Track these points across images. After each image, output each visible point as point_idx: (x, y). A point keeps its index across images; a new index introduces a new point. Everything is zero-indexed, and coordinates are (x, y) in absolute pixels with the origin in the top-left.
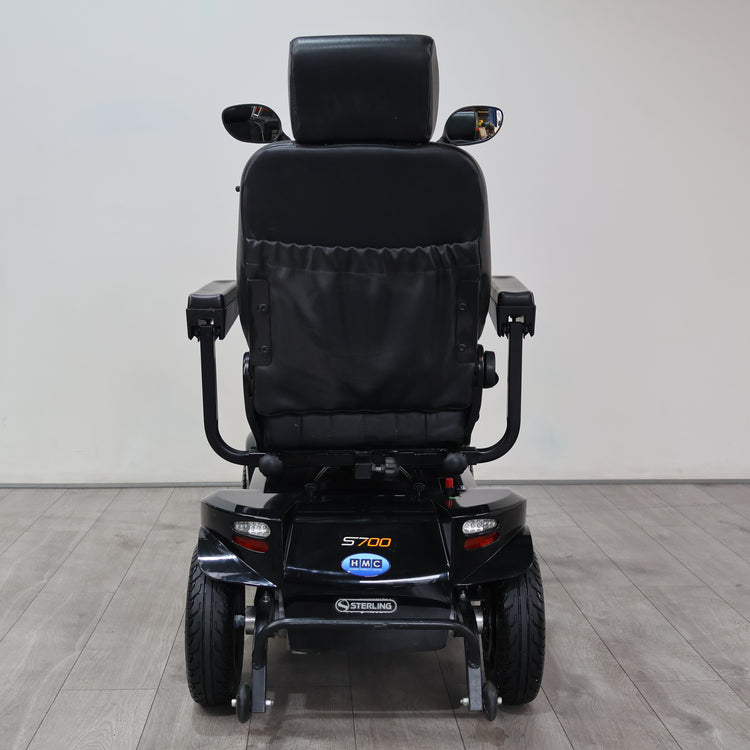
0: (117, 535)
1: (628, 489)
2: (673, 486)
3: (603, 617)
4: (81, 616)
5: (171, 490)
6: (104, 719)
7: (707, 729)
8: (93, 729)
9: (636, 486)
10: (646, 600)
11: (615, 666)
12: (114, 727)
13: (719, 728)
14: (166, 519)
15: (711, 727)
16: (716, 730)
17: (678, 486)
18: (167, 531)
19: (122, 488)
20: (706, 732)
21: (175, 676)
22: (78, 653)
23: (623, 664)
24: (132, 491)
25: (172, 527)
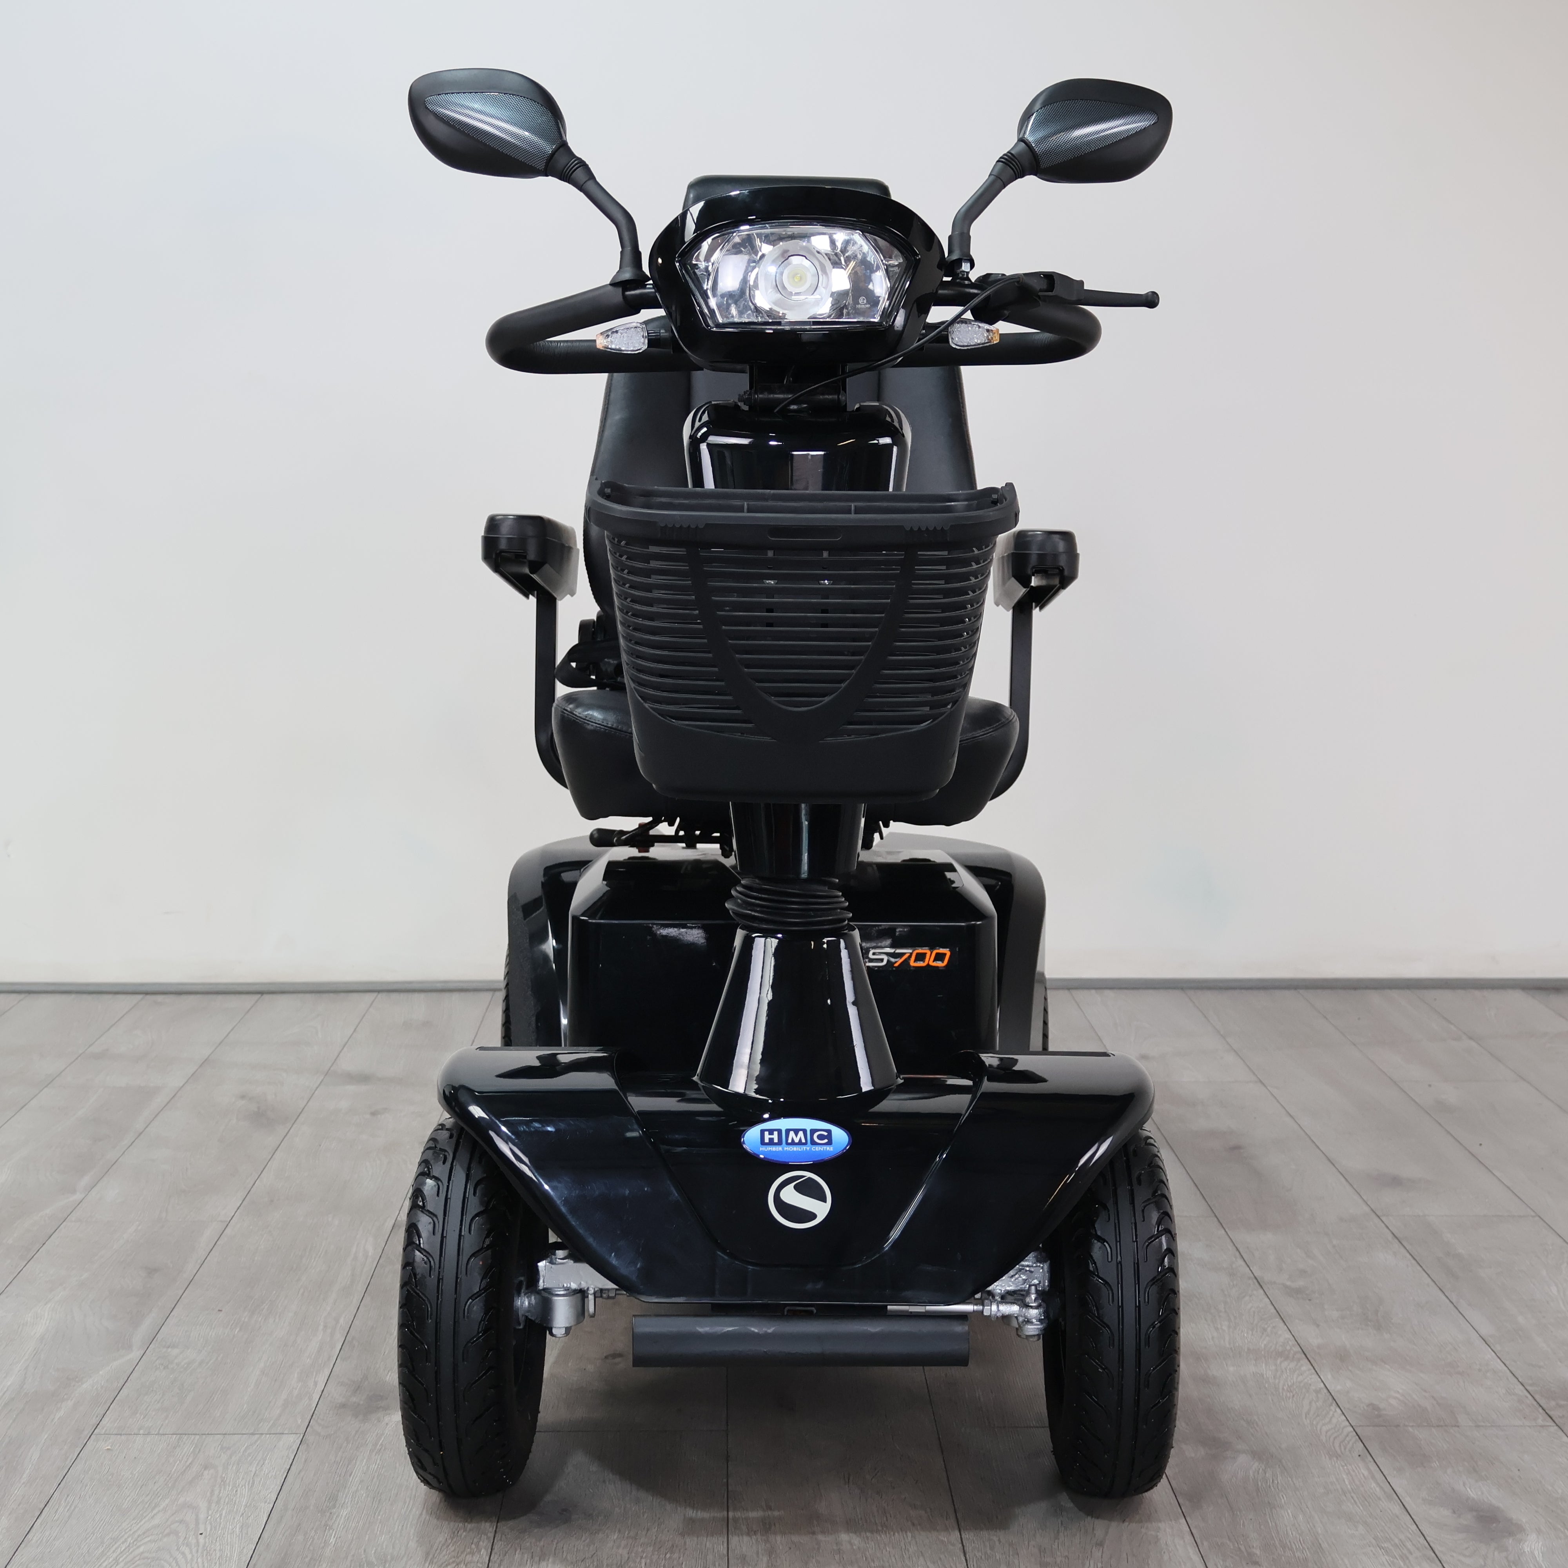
0: (243, 1097)
1: (1375, 998)
2: (1477, 993)
3: (1300, 1283)
4: (151, 1271)
5: (369, 997)
6: (182, 1500)
7: (1511, 1534)
8: (156, 1521)
9: (1394, 994)
10: (1396, 1244)
11: (1317, 1392)
12: (202, 1516)
13: (1539, 1531)
14: (349, 1063)
15: (1520, 1529)
16: (1533, 1537)
17: (1487, 993)
18: (351, 1088)
19: (262, 993)
20: (1510, 1542)
21: (343, 1406)
22: (135, 1354)
23: (1335, 1387)
24: (282, 1000)
25: (364, 1078)
